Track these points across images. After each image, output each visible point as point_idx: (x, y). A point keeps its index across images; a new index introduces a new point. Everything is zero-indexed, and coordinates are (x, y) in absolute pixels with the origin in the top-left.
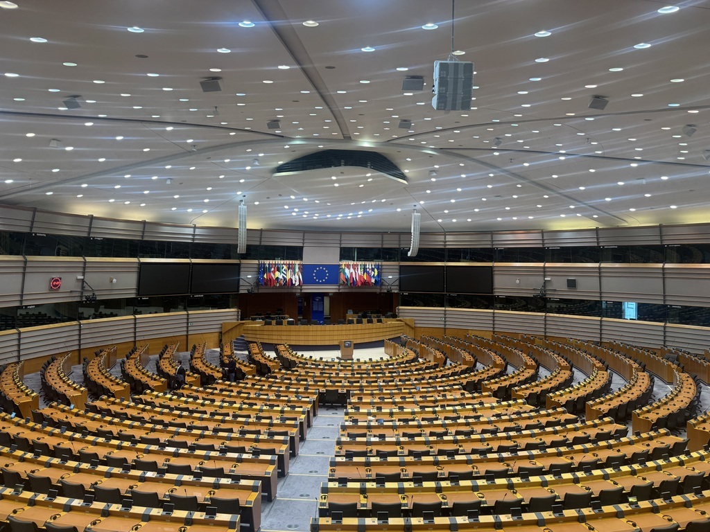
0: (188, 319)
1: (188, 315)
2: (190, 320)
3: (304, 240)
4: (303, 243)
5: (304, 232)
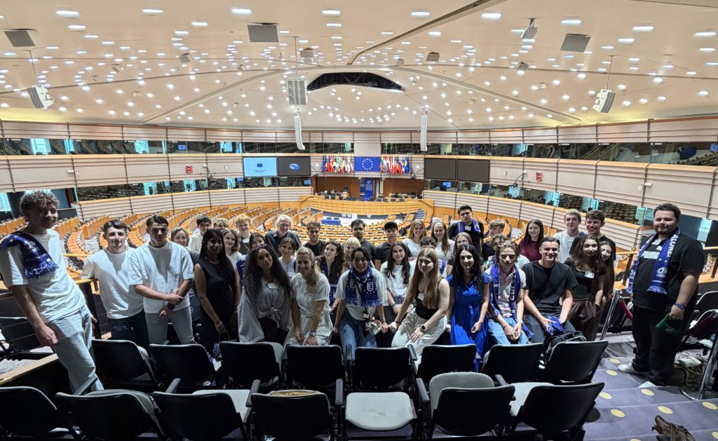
0: (279, 192)
1: (279, 189)
3: (354, 138)
4: (355, 141)
5: (354, 132)
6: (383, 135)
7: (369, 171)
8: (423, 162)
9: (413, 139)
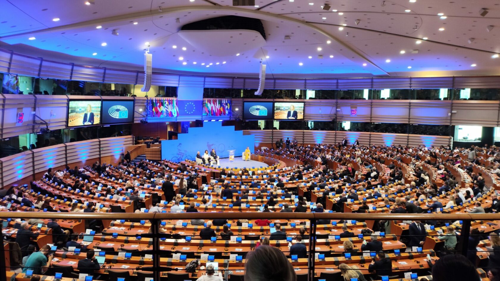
0: (100, 145)
1: (100, 141)
2: (102, 146)
3: (179, 81)
4: (179, 84)
5: (180, 75)
6: (207, 79)
7: (191, 115)
8: (242, 105)
9: (234, 84)
